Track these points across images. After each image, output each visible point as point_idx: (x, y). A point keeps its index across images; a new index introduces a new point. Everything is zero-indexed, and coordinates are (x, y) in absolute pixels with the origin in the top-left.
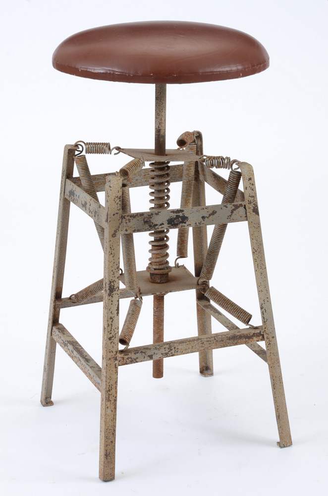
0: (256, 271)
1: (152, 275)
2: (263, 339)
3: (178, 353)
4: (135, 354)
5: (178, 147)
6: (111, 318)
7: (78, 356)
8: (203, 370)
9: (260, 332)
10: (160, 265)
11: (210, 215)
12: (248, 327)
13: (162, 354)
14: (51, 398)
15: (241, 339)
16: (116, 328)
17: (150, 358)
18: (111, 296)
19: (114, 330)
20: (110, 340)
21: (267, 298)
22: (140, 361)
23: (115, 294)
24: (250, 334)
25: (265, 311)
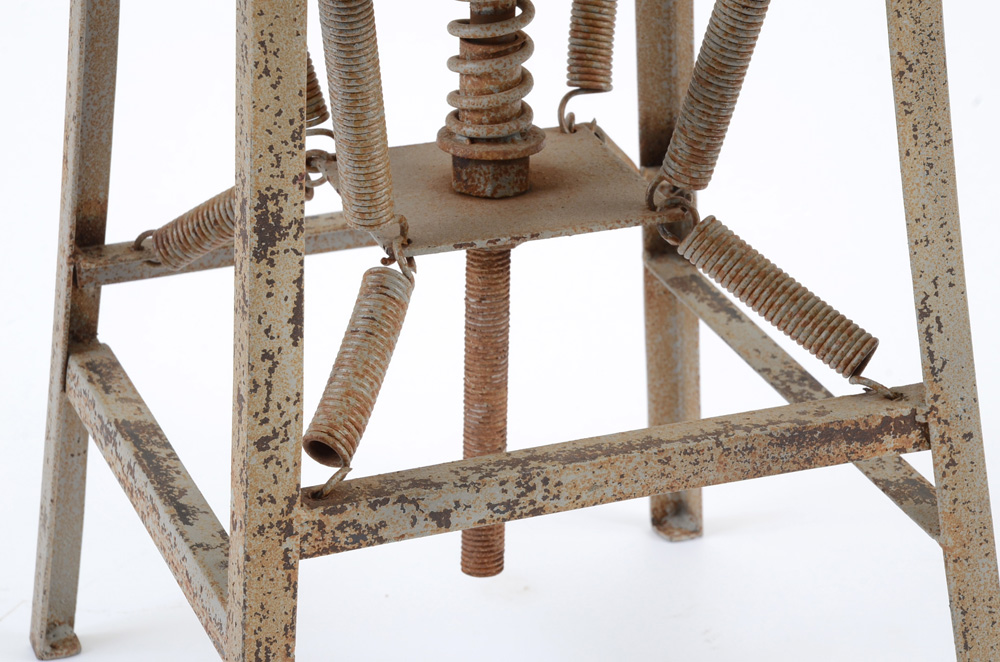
0: (905, 154)
1: (460, 162)
2: (924, 442)
3: (562, 502)
4: (373, 506)
6: (266, 356)
7: (150, 491)
8: (665, 514)
9: (914, 413)
12: (859, 389)
13: (490, 506)
14: (71, 624)
15: (830, 441)
16: (288, 399)
17: (440, 525)
18: (265, 261)
19: (279, 407)
20: (260, 449)
21: (951, 271)
22: (394, 535)
23: (286, 251)
24: (870, 420)
25: (936, 325)
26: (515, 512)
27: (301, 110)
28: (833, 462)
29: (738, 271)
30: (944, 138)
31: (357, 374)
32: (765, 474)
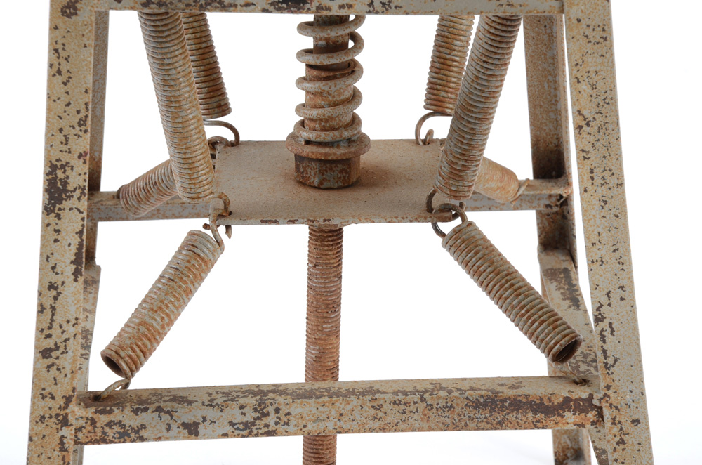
0: (583, 191)
2: (600, 422)
3: (291, 428)
4: (135, 412)
6: (52, 286)
8: (566, 457)
9: (591, 396)
10: (324, 129)
13: (232, 424)
15: (518, 410)
16: (68, 322)
17: (190, 433)
18: (53, 215)
19: (61, 326)
20: (44, 357)
21: (622, 287)
22: (153, 436)
23: (71, 209)
24: (553, 398)
25: (609, 330)
26: (252, 431)
27: (86, 104)
28: (521, 427)
29: (479, 267)
30: (616, 181)
31: (152, 309)
32: (462, 429)
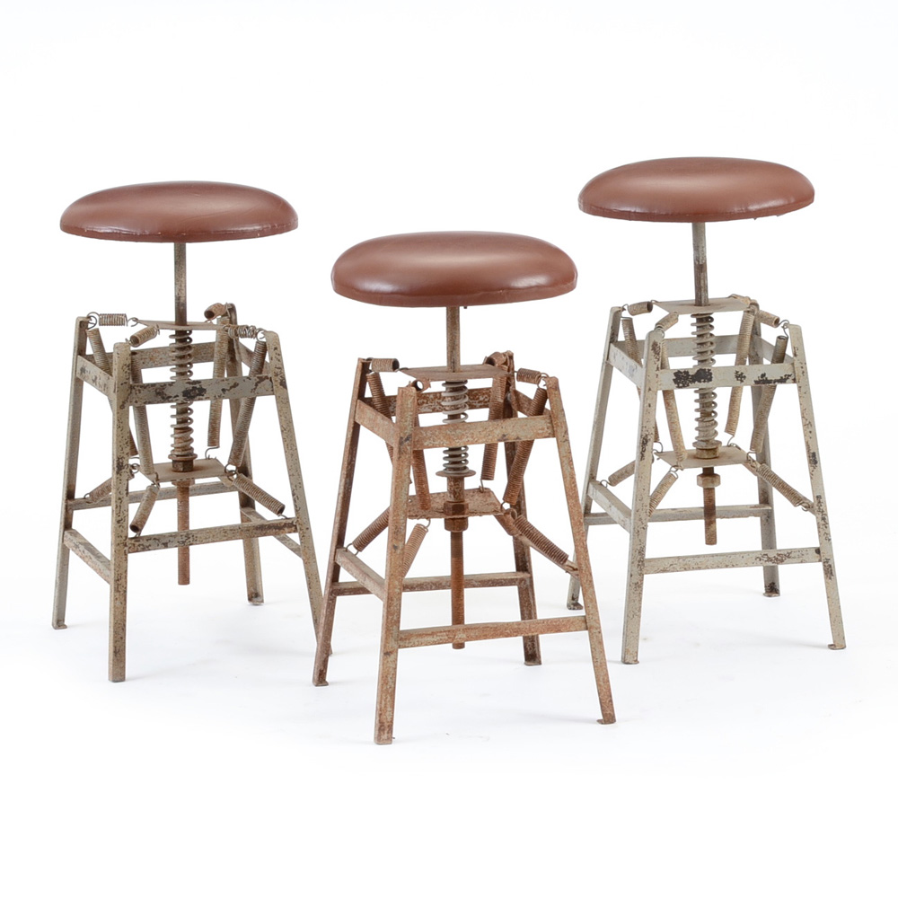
0: (286, 452)
1: (174, 462)
2: (295, 531)
5: (206, 319)
7: (89, 554)
9: (293, 523)
10: (183, 451)
11: (231, 388)
12: (280, 518)
14: (64, 620)
21: (300, 483)
22: (153, 549)
24: (282, 525)
30: (295, 448)
